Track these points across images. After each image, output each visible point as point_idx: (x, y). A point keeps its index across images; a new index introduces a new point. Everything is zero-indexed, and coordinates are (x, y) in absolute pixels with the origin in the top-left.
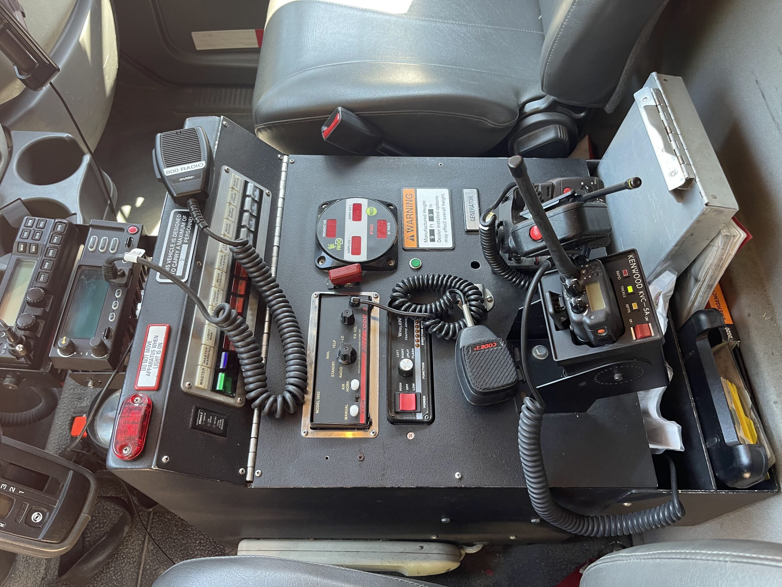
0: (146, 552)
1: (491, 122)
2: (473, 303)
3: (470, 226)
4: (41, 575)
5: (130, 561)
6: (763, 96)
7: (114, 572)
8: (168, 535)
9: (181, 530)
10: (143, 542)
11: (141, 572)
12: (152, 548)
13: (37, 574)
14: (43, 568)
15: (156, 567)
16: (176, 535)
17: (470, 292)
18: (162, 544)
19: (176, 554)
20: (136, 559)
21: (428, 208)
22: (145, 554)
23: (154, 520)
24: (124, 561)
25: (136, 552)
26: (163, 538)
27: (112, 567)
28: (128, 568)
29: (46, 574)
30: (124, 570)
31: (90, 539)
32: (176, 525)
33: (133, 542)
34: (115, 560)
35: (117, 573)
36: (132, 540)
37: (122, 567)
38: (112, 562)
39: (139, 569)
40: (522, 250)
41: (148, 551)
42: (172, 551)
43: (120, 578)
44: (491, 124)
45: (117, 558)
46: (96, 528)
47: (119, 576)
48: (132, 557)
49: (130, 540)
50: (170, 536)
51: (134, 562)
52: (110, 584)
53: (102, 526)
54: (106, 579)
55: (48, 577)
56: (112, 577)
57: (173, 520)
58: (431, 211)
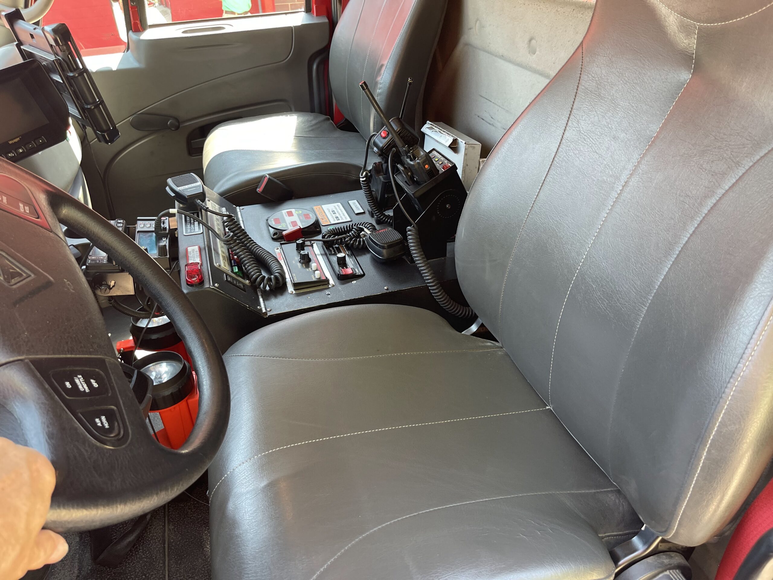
0: (168, 531)
1: (354, 176)
2: (370, 228)
3: (357, 212)
4: (75, 575)
5: (155, 541)
6: (483, 119)
7: (143, 552)
8: (185, 516)
9: (195, 510)
10: (164, 526)
11: (166, 546)
12: (173, 528)
13: (72, 574)
14: (76, 569)
15: (179, 539)
16: (191, 514)
17: (368, 226)
18: (181, 523)
19: (195, 526)
20: (161, 539)
21: (331, 210)
22: (168, 533)
23: (170, 510)
24: (150, 542)
25: (159, 534)
26: (181, 519)
27: (140, 550)
28: (155, 546)
29: (80, 573)
30: (151, 548)
31: (116, 536)
32: (189, 509)
33: (155, 528)
34: (142, 544)
35: (146, 553)
36: (154, 527)
37: (150, 547)
38: (139, 546)
39: (164, 544)
40: (379, 146)
41: (169, 530)
42: (191, 525)
43: (149, 555)
44: (355, 177)
45: (143, 542)
46: (120, 528)
47: (148, 554)
48: (157, 538)
49: (153, 528)
50: (186, 516)
51: (159, 541)
52: (141, 562)
53: (125, 525)
54: (137, 559)
55: (83, 574)
56: (142, 556)
57: (187, 506)
58: (333, 211)
